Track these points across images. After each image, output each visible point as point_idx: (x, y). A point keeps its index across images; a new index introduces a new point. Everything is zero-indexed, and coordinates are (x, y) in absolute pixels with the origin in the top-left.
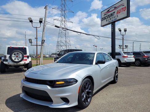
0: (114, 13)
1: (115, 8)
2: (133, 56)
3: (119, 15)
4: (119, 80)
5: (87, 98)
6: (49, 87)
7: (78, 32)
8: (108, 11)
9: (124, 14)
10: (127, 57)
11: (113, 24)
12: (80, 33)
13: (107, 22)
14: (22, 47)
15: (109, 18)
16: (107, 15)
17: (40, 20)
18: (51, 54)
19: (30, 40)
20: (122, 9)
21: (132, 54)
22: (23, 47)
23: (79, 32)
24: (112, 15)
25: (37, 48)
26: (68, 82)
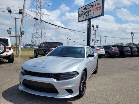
0: (91, 10)
1: (92, 6)
2: (104, 49)
3: (95, 12)
6: (55, 80)
7: (56, 26)
8: (85, 8)
9: (99, 12)
10: (100, 50)
11: (89, 20)
12: (58, 26)
13: (84, 19)
14: (3, 38)
15: (86, 15)
16: (84, 12)
20: (98, 7)
21: (103, 47)
22: (5, 39)
23: (57, 26)
24: (88, 12)
25: (16, 39)
26: (70, 75)
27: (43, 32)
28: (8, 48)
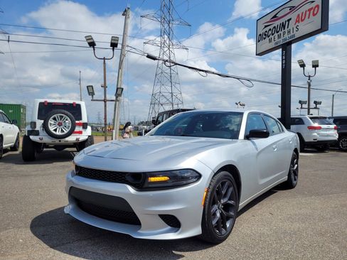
0: (289, 20)
1: (292, 9)
2: (333, 126)
3: (301, 25)
4: (301, 181)
5: (224, 219)
7: (200, 70)
8: (275, 16)
9: (316, 22)
10: (320, 128)
11: (286, 48)
12: (206, 71)
13: (272, 45)
14: (71, 102)
15: (276, 34)
16: (271, 27)
17: (113, 42)
18: (137, 124)
19: (90, 88)
20: (310, 10)
21: (332, 121)
22: (74, 103)
23: (203, 71)
24: (283, 26)
25: (105, 106)
26: (179, 179)
27: (175, 91)
28: (79, 124)
